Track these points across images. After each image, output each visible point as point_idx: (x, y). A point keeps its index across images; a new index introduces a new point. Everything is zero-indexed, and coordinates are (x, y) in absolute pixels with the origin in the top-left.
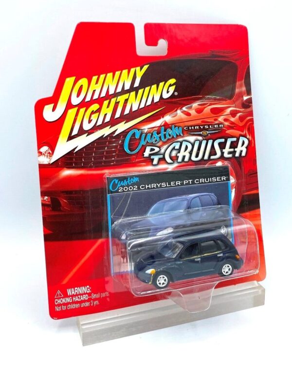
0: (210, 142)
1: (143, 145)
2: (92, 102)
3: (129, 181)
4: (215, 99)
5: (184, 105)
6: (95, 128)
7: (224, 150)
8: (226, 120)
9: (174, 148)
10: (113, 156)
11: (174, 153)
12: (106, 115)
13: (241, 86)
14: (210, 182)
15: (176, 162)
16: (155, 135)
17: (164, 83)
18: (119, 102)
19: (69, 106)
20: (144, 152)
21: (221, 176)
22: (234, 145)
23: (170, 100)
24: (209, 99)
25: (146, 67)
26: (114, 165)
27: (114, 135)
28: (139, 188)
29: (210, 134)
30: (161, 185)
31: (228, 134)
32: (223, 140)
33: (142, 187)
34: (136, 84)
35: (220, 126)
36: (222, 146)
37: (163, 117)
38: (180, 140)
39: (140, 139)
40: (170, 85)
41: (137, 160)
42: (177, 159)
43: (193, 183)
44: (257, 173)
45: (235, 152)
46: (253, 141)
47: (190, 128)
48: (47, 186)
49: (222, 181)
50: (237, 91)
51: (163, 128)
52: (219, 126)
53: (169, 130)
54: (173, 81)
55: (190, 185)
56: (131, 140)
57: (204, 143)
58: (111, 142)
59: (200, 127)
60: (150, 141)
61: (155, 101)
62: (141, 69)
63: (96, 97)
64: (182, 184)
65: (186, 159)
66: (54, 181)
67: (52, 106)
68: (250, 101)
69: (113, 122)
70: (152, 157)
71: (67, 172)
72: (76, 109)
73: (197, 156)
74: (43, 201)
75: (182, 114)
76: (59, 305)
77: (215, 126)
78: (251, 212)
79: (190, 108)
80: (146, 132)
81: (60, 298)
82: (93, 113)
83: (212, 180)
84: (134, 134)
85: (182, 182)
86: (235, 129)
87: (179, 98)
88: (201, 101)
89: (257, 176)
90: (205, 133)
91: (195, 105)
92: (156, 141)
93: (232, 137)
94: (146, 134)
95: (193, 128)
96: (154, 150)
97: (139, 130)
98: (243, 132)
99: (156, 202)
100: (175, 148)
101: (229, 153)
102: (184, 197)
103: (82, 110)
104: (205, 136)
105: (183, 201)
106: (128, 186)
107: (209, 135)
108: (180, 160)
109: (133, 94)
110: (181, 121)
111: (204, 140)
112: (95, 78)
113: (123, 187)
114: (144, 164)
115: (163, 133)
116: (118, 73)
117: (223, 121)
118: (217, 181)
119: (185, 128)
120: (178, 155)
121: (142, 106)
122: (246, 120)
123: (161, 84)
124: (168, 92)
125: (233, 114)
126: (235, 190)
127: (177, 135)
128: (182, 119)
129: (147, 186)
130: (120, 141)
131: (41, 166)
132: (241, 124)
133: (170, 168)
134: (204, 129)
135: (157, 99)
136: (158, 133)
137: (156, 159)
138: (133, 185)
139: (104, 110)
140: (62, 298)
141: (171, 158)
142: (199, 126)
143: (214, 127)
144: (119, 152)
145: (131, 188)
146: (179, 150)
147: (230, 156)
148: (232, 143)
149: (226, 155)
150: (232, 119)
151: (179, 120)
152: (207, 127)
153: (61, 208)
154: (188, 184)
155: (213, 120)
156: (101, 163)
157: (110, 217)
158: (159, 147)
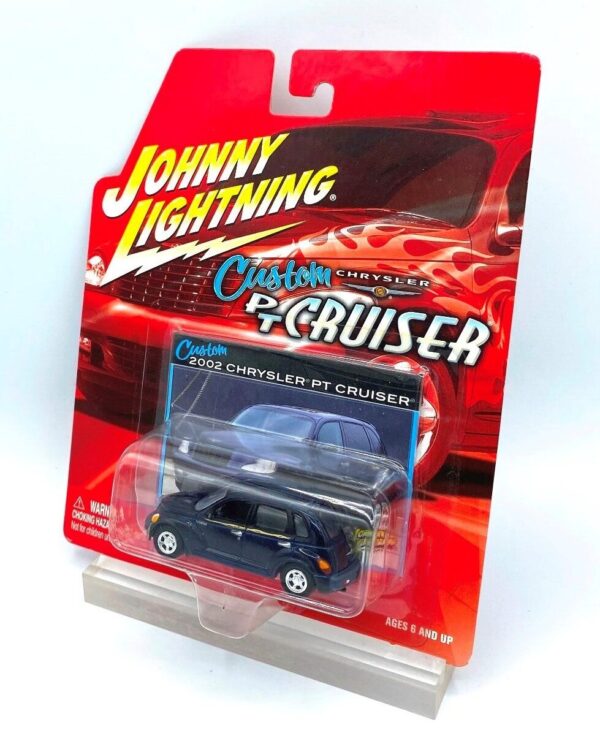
0: (390, 314)
1: (247, 289)
2: (177, 193)
3: (208, 350)
4: (421, 222)
5: (346, 224)
6: (174, 241)
7: (420, 340)
8: (438, 272)
9: (306, 309)
10: (193, 297)
11: (305, 319)
12: (194, 219)
13: (496, 200)
14: (369, 399)
15: (306, 337)
16: (274, 274)
17: (311, 172)
18: (220, 200)
19: (141, 195)
20: (248, 302)
21: (399, 393)
22: (449, 334)
23: (316, 209)
24: (405, 218)
25: (282, 138)
26: (192, 313)
27: (201, 259)
28: (224, 367)
29: (392, 295)
30: (265, 375)
31: (437, 305)
32: (422, 317)
33: (231, 368)
34: (259, 170)
35: (421, 283)
36: (418, 329)
37: (297, 241)
38: (324, 294)
39: (245, 275)
40: (324, 179)
41: (232, 315)
42: (310, 333)
43: (331, 389)
44: (500, 414)
45: (447, 350)
46: (503, 337)
47: (349, 274)
48: (90, 321)
49: (398, 405)
50: (483, 209)
51: (292, 264)
52: (418, 283)
53: (303, 269)
54: (331, 170)
55: (324, 391)
56: (228, 274)
57: (374, 313)
58: (193, 271)
59: (371, 278)
60: (262, 284)
61: (287, 207)
62: (272, 141)
63: (184, 185)
64: (308, 385)
65: (329, 337)
66: (100, 316)
67: (116, 191)
68: (515, 239)
69: (205, 235)
70: (261, 316)
71: (120, 307)
72: (149, 202)
73: (353, 336)
74: (82, 343)
75: (337, 242)
76: (77, 521)
77: (409, 281)
78: (464, 499)
79: (359, 232)
80: (257, 264)
81: (80, 510)
82: (174, 212)
83: (375, 396)
84: (235, 264)
85: (308, 380)
86: (460, 298)
87: (339, 207)
88: (387, 220)
89: (498, 422)
90: (380, 291)
91: (371, 227)
92: (274, 285)
93: (448, 314)
94: (258, 269)
95: (355, 275)
96: (266, 302)
97: (245, 258)
98: (480, 308)
99: (250, 404)
100: (310, 309)
101: (433, 349)
102: (307, 412)
103: (159, 205)
104: (378, 298)
105: (306, 419)
106: (206, 358)
107: (390, 298)
108: (315, 334)
109: (249, 187)
110: (333, 256)
111: (375, 305)
112: (188, 151)
113: (198, 357)
114: (244, 324)
115: (290, 272)
116: (228, 145)
117: (431, 274)
118: (386, 402)
119: (338, 273)
120: (313, 323)
121: (261, 212)
122: (492, 283)
123: (307, 175)
124: (316, 192)
125: (461, 262)
126: (433, 438)
127: (318, 284)
128: (335, 252)
129: (238, 369)
130: (209, 273)
131: (89, 288)
132: (477, 289)
133: (293, 346)
134: (381, 283)
135: (291, 204)
136: (282, 271)
137: (267, 321)
138: (215, 358)
139: (194, 210)
140: (84, 511)
141: (297, 326)
142: (371, 274)
143: (406, 283)
144: (204, 292)
145: (210, 364)
146: (316, 315)
147: (435, 355)
148: (444, 327)
149: (423, 351)
150: (457, 274)
151: (329, 253)
152: (388, 279)
153: (104, 365)
154: (321, 388)
155: (405, 268)
156: (173, 303)
157: (169, 405)
158: (278, 300)
